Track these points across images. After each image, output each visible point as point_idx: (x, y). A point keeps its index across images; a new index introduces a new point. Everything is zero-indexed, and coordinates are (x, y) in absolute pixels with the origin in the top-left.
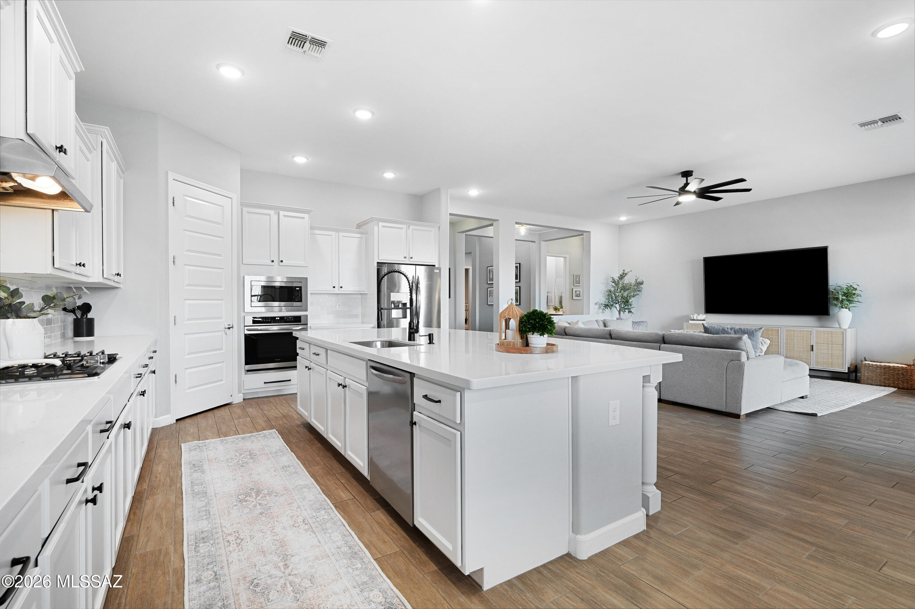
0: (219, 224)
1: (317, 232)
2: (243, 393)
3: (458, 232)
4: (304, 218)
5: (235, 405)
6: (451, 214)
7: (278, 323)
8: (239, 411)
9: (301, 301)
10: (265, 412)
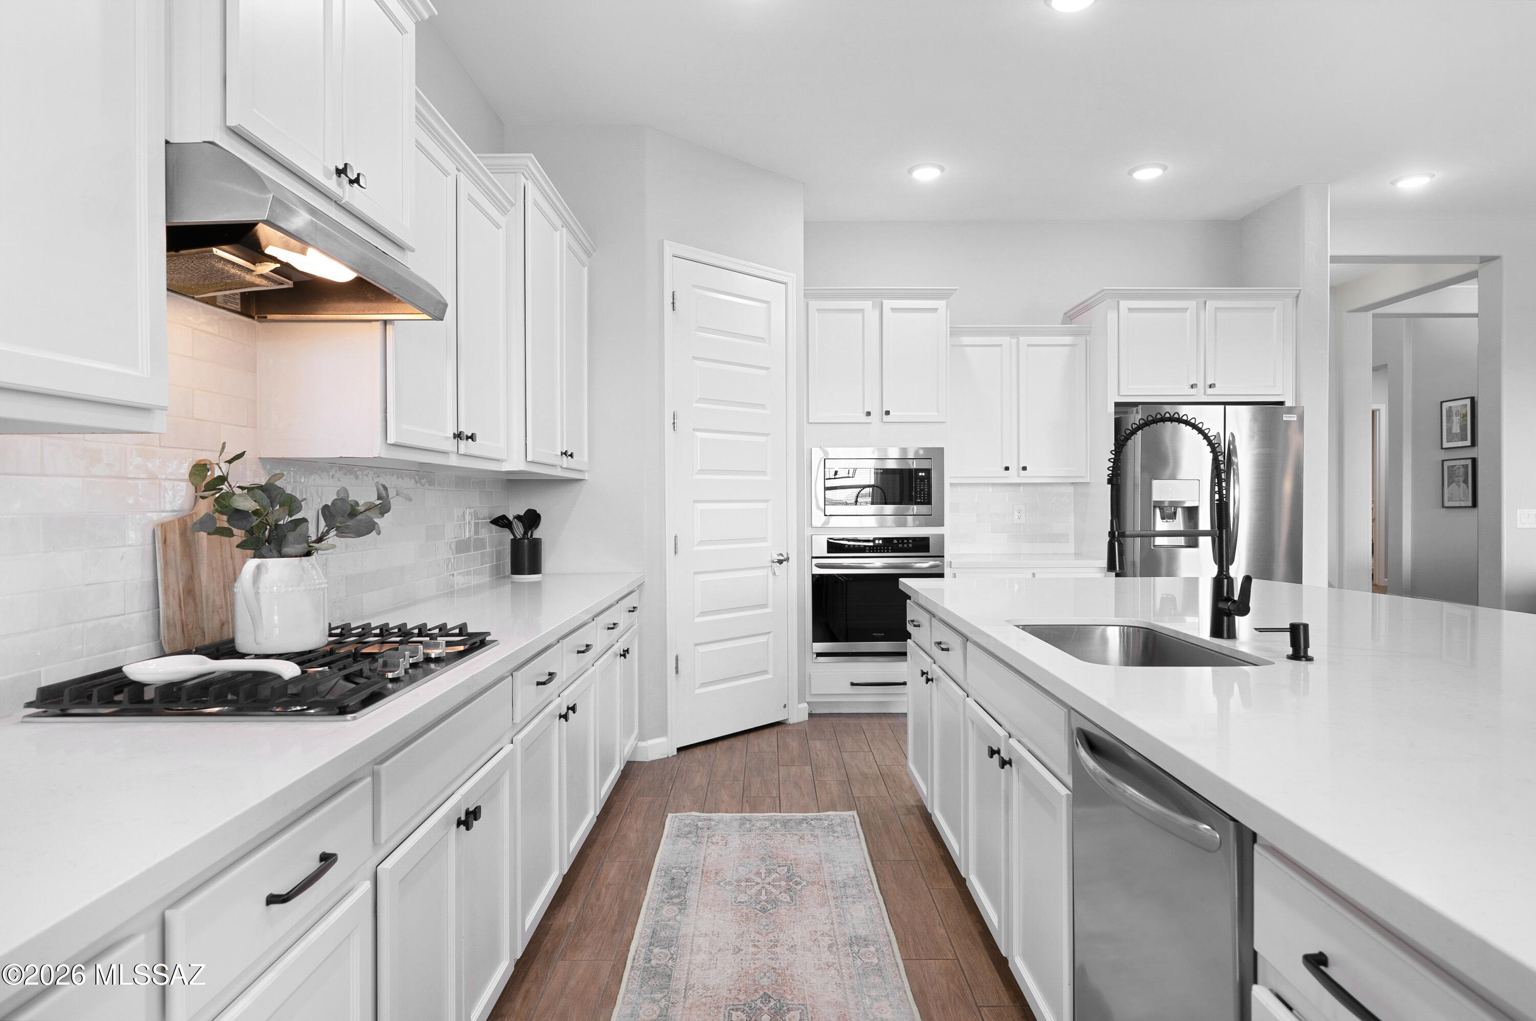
0: (762, 339)
1: (966, 340)
2: (809, 703)
3: (1351, 308)
4: (936, 310)
5: (790, 728)
6: (1335, 259)
7: (880, 552)
8: (794, 744)
9: (928, 502)
10: (845, 755)
